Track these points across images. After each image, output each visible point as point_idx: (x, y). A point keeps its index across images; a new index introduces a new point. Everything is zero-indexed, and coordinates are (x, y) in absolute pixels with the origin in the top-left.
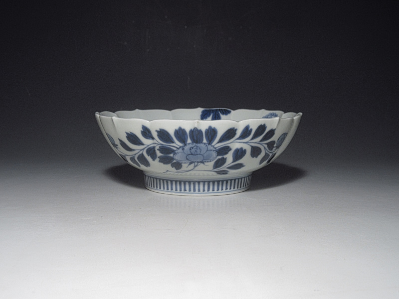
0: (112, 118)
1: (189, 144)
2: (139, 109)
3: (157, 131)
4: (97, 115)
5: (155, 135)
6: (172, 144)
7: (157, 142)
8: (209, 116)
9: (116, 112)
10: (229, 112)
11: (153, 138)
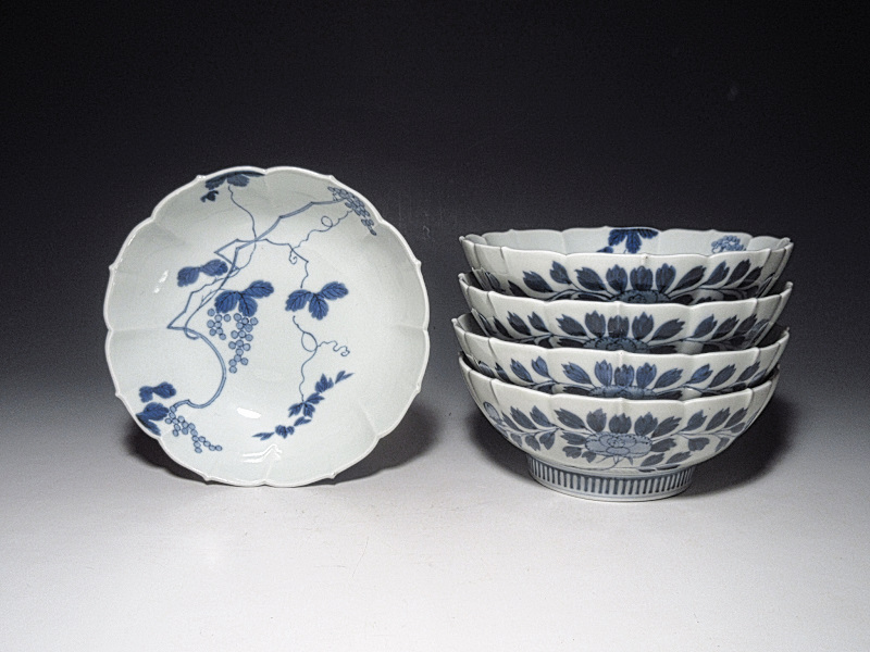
0: (501, 251)
1: (628, 291)
2: (515, 229)
3: (577, 271)
4: (470, 242)
5: (573, 277)
6: (600, 292)
7: (574, 288)
8: (622, 240)
9: (485, 235)
10: (655, 234)
11: (569, 282)
